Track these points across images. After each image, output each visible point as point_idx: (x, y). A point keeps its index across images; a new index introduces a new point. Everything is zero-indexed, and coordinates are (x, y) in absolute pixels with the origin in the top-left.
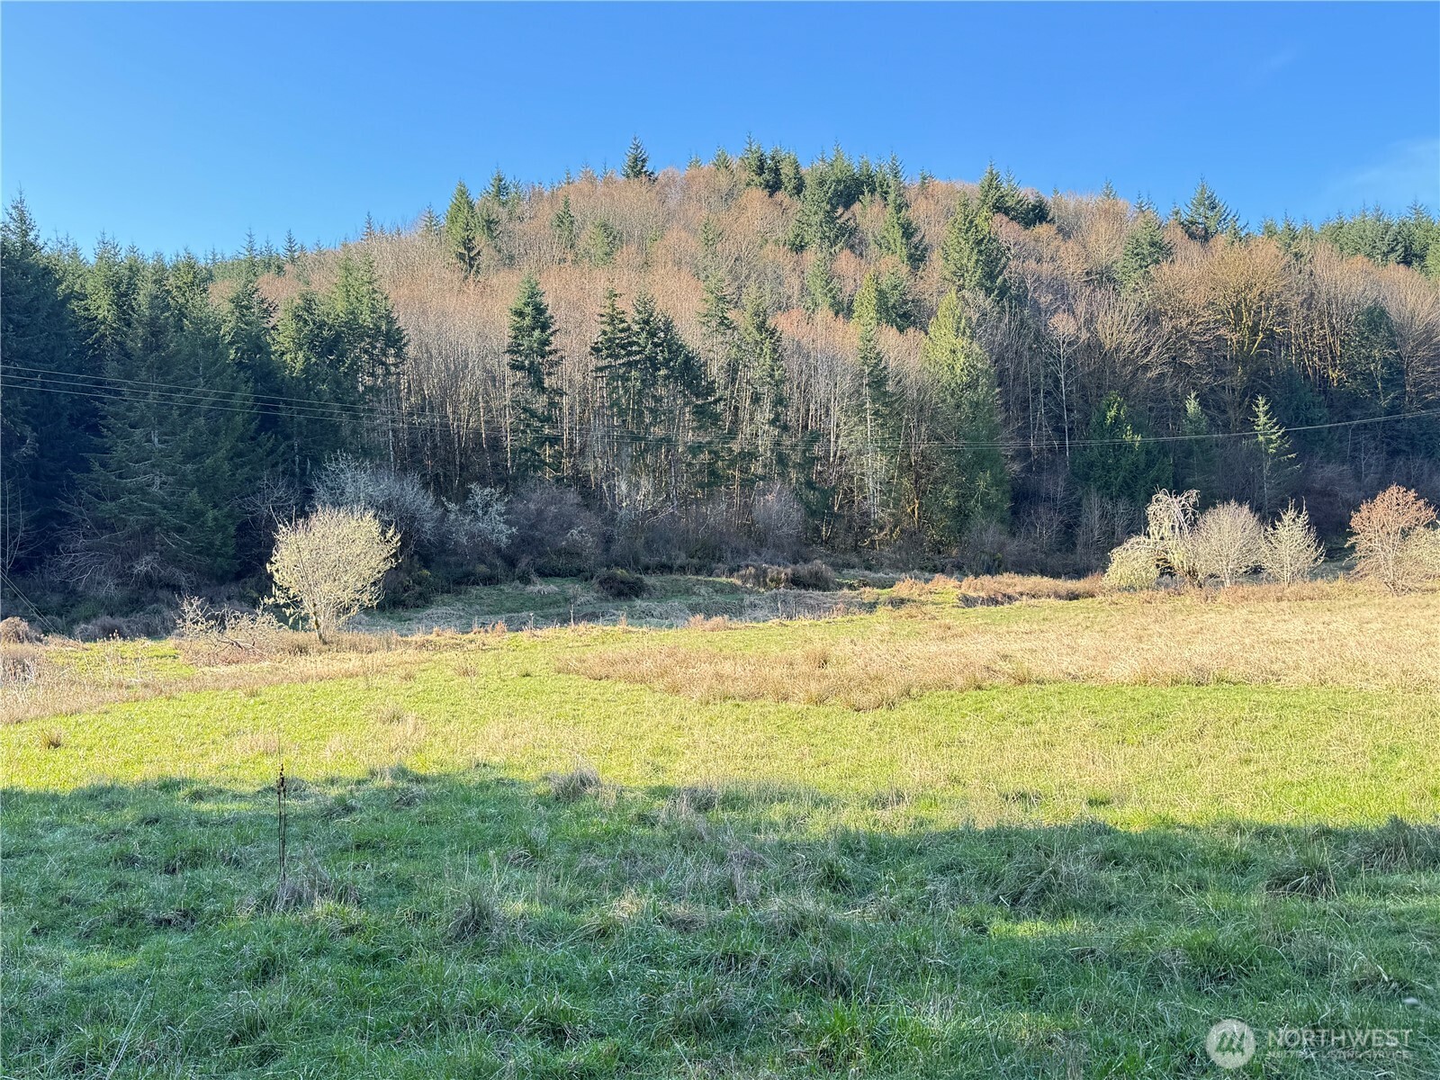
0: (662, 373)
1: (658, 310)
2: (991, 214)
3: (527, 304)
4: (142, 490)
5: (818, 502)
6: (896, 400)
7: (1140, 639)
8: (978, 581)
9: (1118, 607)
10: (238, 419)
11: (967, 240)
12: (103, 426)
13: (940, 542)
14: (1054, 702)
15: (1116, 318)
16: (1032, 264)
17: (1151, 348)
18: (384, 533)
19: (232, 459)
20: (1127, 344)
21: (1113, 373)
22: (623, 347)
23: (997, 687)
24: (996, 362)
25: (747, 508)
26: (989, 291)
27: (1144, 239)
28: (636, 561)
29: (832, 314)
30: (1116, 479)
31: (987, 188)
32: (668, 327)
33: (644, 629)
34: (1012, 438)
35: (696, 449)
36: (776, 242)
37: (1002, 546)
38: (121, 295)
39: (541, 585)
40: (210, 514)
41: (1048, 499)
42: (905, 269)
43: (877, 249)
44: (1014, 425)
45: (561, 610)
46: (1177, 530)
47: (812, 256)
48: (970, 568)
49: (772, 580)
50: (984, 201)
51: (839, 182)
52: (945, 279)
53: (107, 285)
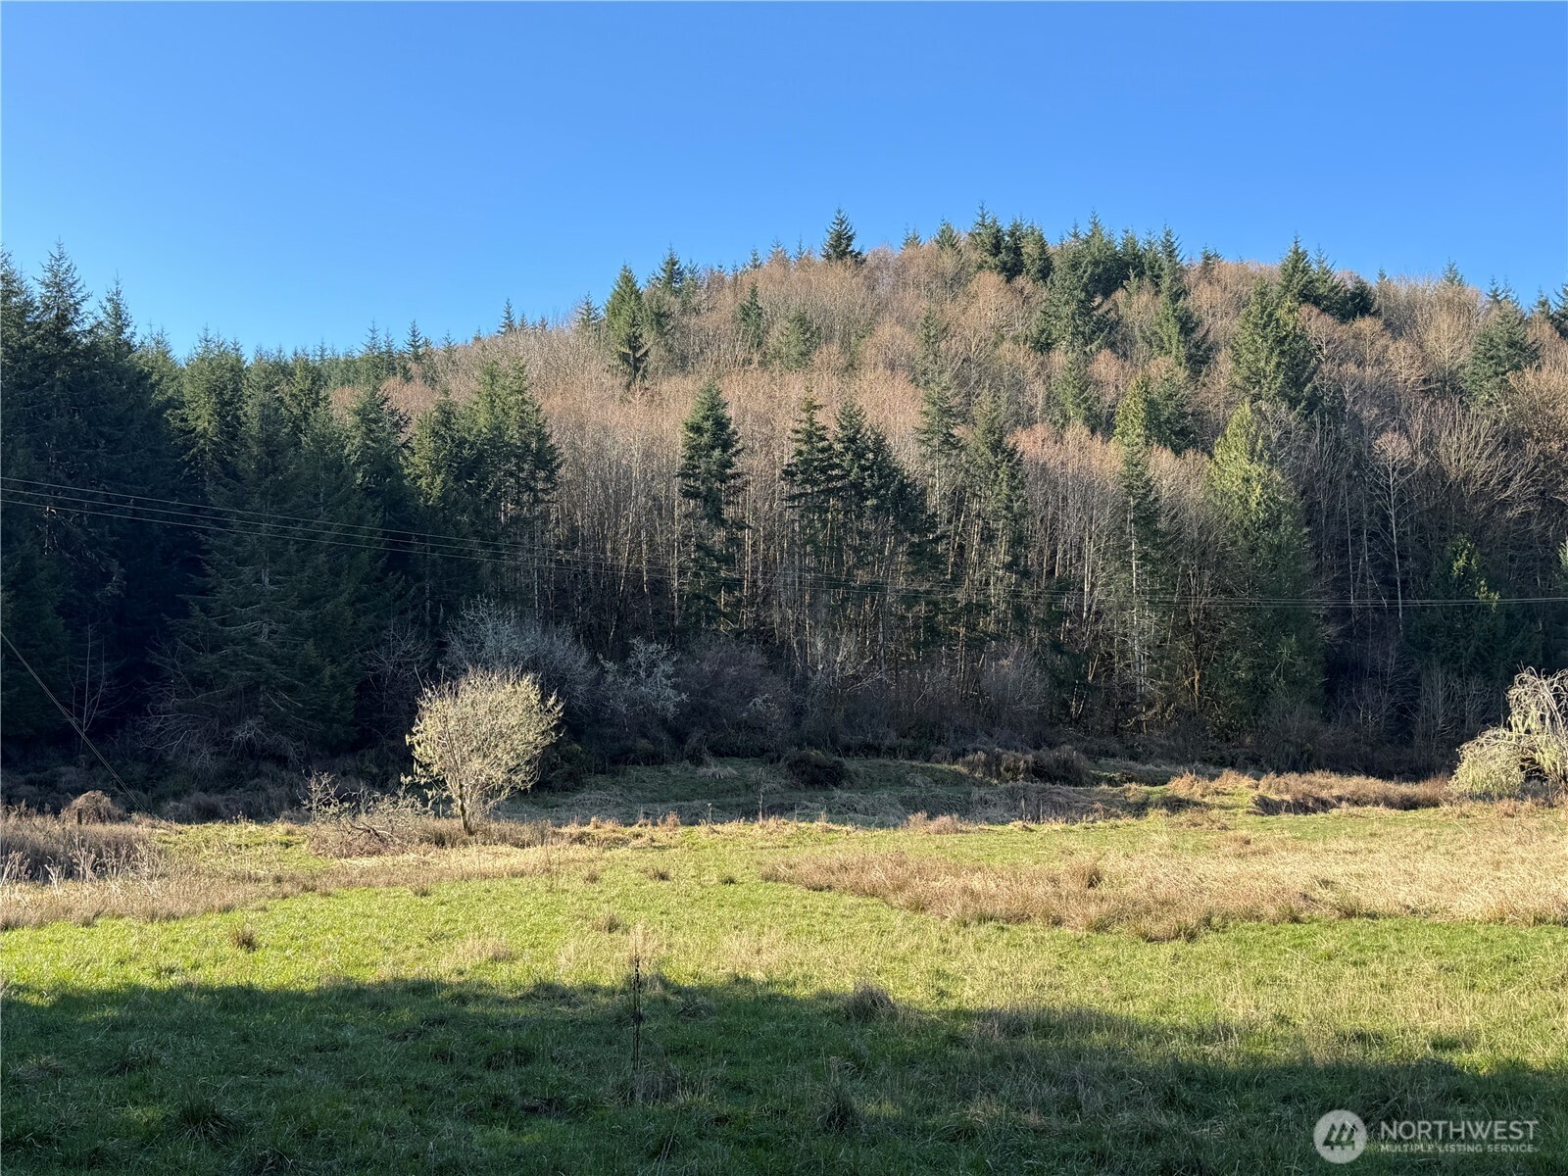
0: (869, 503)
1: (867, 425)
2: (1296, 304)
3: (706, 418)
4: (249, 640)
5: (1067, 670)
6: (1171, 541)
7: (1497, 865)
8: (1282, 780)
9: (1470, 821)
10: (364, 556)
11: (1265, 338)
12: (206, 562)
13: (1229, 726)
14: (1391, 940)
15: (1464, 439)
16: (1351, 368)
17: (1510, 479)
18: (543, 700)
19: (353, 604)
20: (1479, 474)
21: (1461, 510)
22: (823, 471)
23: (1317, 921)
24: (1304, 493)
25: (975, 676)
26: (1293, 403)
27: (1500, 334)
28: (834, 742)
29: (1086, 431)
30: (1466, 649)
31: (1291, 271)
32: (879, 445)
33: (848, 828)
34: (1325, 593)
35: (910, 599)
36: (1015, 339)
37: (1312, 735)
38: (224, 404)
39: (716, 766)
40: (328, 671)
41: (1374, 673)
42: (1182, 374)
43: (1146, 347)
44: (1327, 577)
45: (742, 800)
46: (1547, 721)
47: (1060, 358)
48: (1269, 761)
49: (1007, 770)
50: (1288, 287)
51: (1096, 263)
52: (1235, 386)
53: (210, 391)
